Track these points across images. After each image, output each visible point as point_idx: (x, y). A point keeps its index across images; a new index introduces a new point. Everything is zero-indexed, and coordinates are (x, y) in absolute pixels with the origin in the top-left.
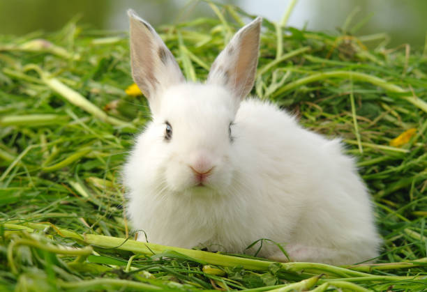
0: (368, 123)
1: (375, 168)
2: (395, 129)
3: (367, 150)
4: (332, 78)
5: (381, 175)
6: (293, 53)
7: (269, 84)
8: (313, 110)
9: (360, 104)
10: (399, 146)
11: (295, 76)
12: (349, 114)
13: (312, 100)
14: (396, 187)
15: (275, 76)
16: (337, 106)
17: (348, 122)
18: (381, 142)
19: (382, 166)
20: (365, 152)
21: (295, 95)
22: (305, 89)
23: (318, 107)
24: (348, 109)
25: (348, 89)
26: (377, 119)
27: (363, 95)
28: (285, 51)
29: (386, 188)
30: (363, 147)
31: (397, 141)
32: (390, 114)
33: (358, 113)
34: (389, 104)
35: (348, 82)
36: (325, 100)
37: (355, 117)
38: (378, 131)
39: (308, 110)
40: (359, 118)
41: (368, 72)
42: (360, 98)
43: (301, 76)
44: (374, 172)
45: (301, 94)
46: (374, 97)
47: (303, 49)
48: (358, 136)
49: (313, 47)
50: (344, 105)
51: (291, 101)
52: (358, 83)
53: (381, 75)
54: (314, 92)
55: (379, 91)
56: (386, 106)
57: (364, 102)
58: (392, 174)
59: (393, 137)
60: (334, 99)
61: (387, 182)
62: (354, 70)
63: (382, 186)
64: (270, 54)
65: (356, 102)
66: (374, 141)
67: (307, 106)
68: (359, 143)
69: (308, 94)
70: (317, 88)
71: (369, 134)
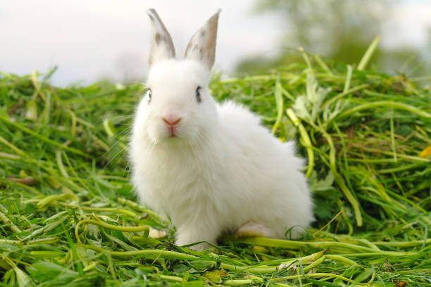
0: (402, 140)
1: (407, 173)
2: (423, 144)
3: (400, 159)
4: (380, 107)
5: (411, 178)
6: (356, 88)
7: (333, 110)
8: (364, 130)
9: (398, 125)
10: (425, 157)
11: (352, 105)
12: (388, 133)
13: (363, 123)
14: (422, 187)
15: (338, 105)
16: (382, 127)
17: (388, 139)
18: (413, 154)
19: (412, 171)
20: (398, 161)
21: (351, 119)
22: (358, 115)
23: (367, 128)
24: (389, 129)
25: (390, 115)
26: (409, 137)
27: (400, 119)
28: (351, 87)
29: (415, 187)
30: (398, 157)
31: (423, 153)
32: (420, 132)
33: (395, 133)
34: (420, 126)
35: (390, 110)
36: (374, 122)
37: (393, 135)
38: (410, 146)
39: (361, 130)
40: (397, 136)
41: (409, 103)
42: (398, 121)
43: (358, 104)
44: (405, 176)
45: (355, 118)
46: (410, 121)
47: (364, 86)
48: (394, 148)
49: (372, 84)
50: (387, 127)
51: (347, 123)
52: (399, 111)
53: (417, 105)
54: (366, 117)
55: (414, 116)
56: (418, 128)
57: (402, 124)
58: (418, 177)
59: (421, 150)
60: (381, 122)
61: (415, 183)
62: (397, 101)
63: (411, 186)
64: (340, 89)
65: (395, 124)
66: (407, 153)
67: (360, 127)
68: (395, 154)
69: (360, 118)
70: (368, 114)
71: (404, 148)
